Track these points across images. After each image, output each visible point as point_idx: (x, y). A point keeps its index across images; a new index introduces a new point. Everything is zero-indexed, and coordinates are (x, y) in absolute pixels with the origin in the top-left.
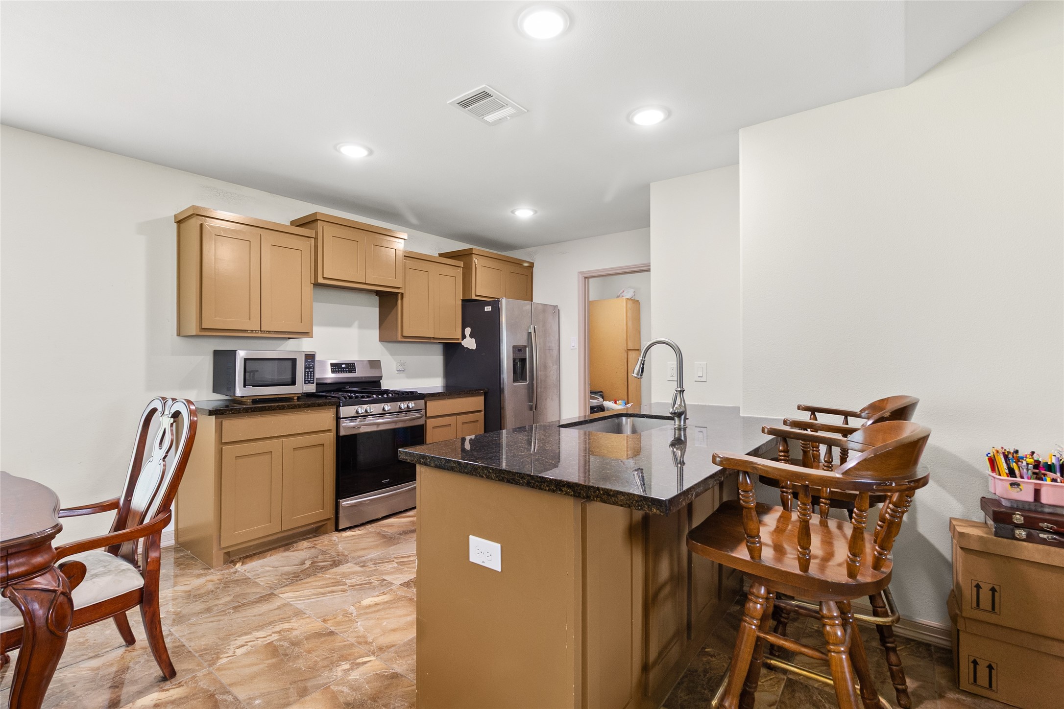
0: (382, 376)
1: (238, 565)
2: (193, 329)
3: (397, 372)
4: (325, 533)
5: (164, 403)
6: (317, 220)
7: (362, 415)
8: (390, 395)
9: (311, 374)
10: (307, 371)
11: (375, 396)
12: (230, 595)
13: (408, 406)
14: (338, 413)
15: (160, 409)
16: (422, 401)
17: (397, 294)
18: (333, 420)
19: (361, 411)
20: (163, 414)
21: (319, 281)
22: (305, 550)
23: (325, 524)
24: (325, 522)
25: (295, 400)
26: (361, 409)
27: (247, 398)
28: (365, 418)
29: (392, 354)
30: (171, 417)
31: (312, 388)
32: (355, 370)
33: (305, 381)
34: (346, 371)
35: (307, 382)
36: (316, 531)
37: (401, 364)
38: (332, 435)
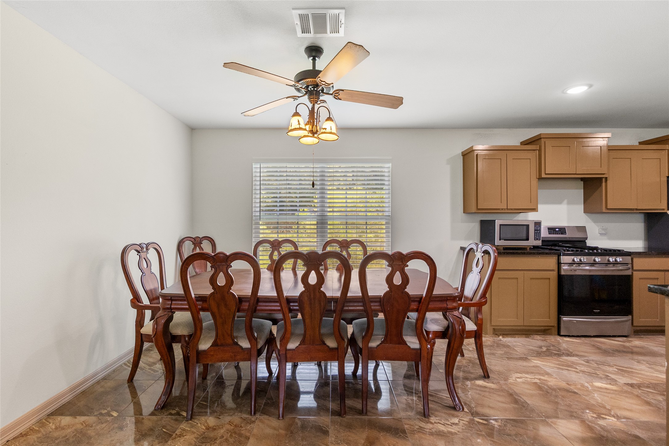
0: (587, 238)
1: (501, 337)
2: (474, 210)
3: (599, 235)
4: (551, 334)
5: (478, 246)
6: (541, 138)
7: (577, 262)
8: (600, 251)
9: (538, 234)
10: (536, 233)
11: (586, 251)
12: (502, 351)
13: (616, 260)
14: (559, 260)
15: (475, 248)
16: (629, 258)
17: (601, 178)
18: (556, 264)
19: (577, 260)
20: (477, 251)
21: (543, 177)
22: (540, 341)
23: (550, 329)
24: (551, 328)
25: (528, 250)
26: (577, 259)
27: (500, 247)
28: (580, 265)
29: (595, 221)
30: (482, 253)
31: (539, 243)
32: (566, 233)
33: (535, 238)
34: (559, 233)
35: (536, 239)
36: (544, 331)
37: (603, 229)
38: (555, 273)
